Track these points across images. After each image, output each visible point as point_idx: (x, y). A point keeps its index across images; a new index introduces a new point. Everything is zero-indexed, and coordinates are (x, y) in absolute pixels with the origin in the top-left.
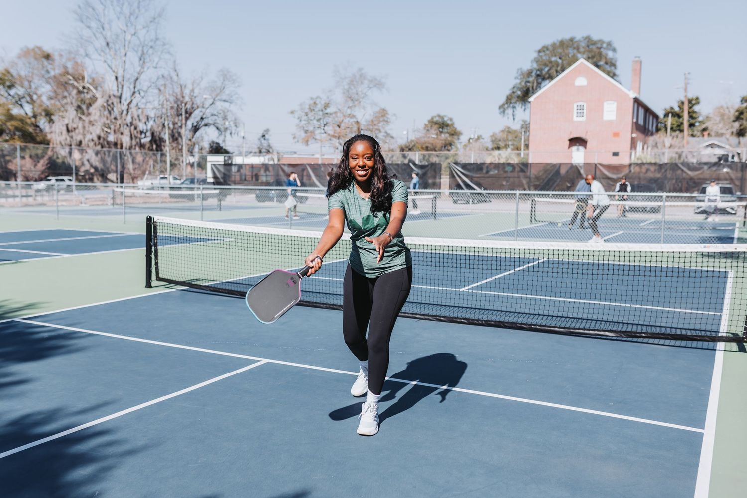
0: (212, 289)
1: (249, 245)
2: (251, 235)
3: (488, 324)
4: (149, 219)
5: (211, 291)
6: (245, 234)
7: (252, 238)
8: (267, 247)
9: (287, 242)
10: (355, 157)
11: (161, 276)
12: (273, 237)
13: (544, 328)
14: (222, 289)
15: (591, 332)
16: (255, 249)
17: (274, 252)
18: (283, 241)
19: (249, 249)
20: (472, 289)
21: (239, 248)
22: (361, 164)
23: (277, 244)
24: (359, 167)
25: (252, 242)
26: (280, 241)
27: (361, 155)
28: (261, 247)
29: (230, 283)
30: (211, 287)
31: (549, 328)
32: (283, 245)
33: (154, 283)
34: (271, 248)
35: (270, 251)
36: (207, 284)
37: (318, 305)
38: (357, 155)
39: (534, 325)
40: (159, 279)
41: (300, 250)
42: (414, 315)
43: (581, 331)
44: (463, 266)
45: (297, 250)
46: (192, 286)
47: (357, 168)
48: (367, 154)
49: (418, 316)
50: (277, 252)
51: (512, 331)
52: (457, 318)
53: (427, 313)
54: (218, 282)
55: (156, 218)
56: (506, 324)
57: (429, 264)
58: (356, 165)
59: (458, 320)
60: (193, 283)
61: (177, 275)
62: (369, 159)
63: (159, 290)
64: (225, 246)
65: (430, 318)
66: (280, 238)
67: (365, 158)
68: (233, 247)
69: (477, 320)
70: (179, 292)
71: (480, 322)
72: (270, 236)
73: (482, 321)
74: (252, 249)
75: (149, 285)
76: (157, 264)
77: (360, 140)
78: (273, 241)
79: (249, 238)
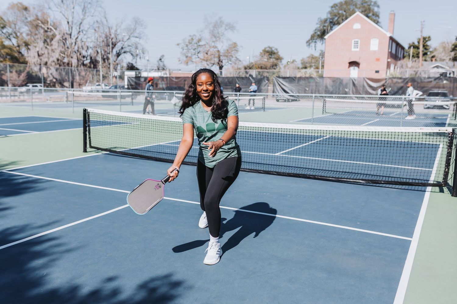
0: (123, 153)
1: (145, 127)
2: (147, 120)
3: (289, 175)
4: (85, 111)
5: (122, 154)
6: (143, 120)
7: (147, 122)
8: (156, 128)
9: (168, 125)
10: (201, 84)
11: (92, 145)
12: (160, 122)
13: (323, 178)
14: (129, 153)
15: (351, 180)
16: (149, 129)
17: (160, 131)
18: (166, 124)
19: (145, 129)
20: (283, 154)
21: (140, 128)
22: (205, 89)
23: (162, 126)
25: (147, 124)
26: (164, 124)
28: (153, 128)
29: (134, 149)
30: (122, 152)
31: (326, 178)
32: (166, 127)
33: (89, 149)
34: (158, 128)
35: (158, 130)
36: (120, 150)
37: (187, 163)
39: (317, 176)
40: (91, 147)
41: (176, 130)
43: (345, 180)
44: (274, 140)
45: (174, 130)
46: (111, 151)
47: (203, 92)
48: (209, 82)
49: (249, 170)
50: (162, 131)
51: (303, 179)
52: (271, 171)
53: (253, 168)
54: (128, 149)
55: (89, 110)
56: (300, 175)
57: (254, 139)
58: (202, 89)
59: (272, 173)
60: (112, 150)
61: (102, 145)
63: (92, 153)
64: (131, 127)
65: (255, 171)
66: (164, 122)
67: (208, 85)
68: (136, 128)
69: (283, 173)
70: (104, 155)
71: (284, 174)
72: (158, 121)
73: (286, 173)
74: (147, 129)
75: (85, 151)
76: (90, 138)
78: (160, 124)
79: (145, 122)
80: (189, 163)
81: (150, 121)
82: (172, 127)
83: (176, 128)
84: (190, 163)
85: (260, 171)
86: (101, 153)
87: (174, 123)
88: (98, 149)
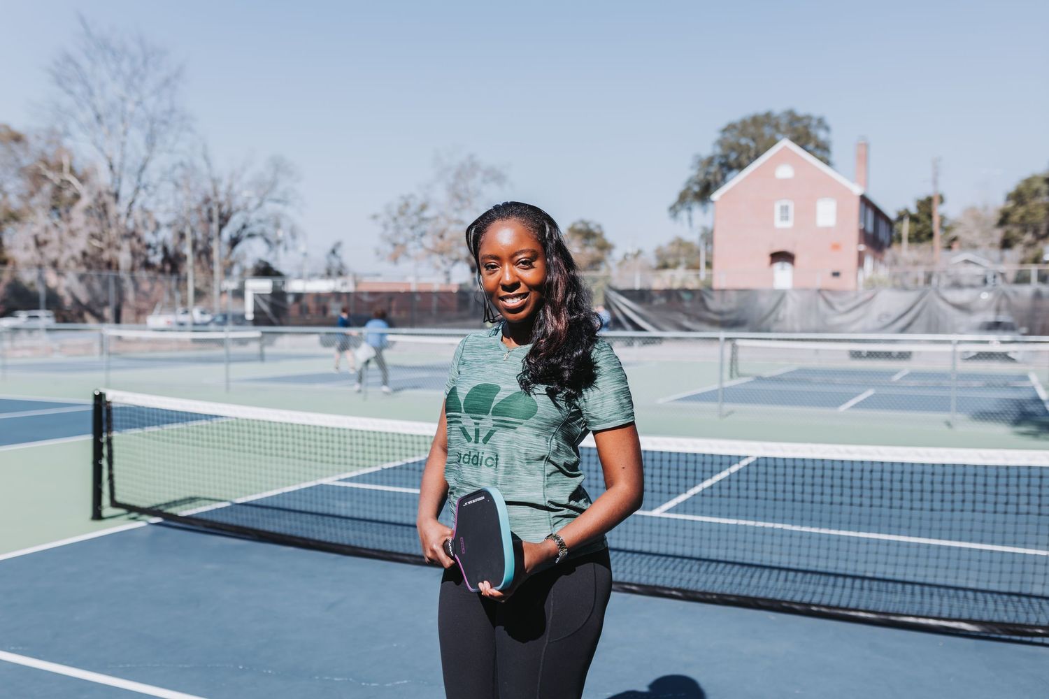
1: (274, 445)
2: (278, 426)
4: (98, 398)
5: (206, 526)
6: (267, 425)
7: (279, 432)
8: (307, 449)
9: (342, 440)
10: (493, 262)
11: (118, 498)
12: (318, 430)
13: (836, 611)
16: (285, 453)
17: (319, 458)
18: (336, 439)
19: (274, 452)
21: (257, 450)
22: (508, 279)
24: (504, 288)
25: (279, 439)
26: (330, 438)
28: (297, 448)
29: (246, 504)
30: (206, 521)
31: (846, 612)
32: (336, 446)
33: (107, 510)
34: (313, 450)
37: (400, 557)
39: (815, 606)
40: (115, 503)
41: (367, 456)
45: (361, 455)
48: (523, 251)
54: (227, 504)
55: (111, 395)
56: (760, 602)
58: (498, 283)
62: (528, 264)
63: (117, 523)
64: (231, 446)
66: (330, 432)
67: (516, 264)
68: (246, 448)
70: (152, 529)
72: (313, 430)
74: (280, 452)
75: (97, 514)
76: (111, 477)
77: (502, 217)
78: (318, 437)
79: (274, 432)
80: (407, 558)
81: (289, 427)
82: (355, 448)
83: (366, 448)
84: (410, 555)
86: (142, 523)
87: (360, 434)
88: (130, 508)
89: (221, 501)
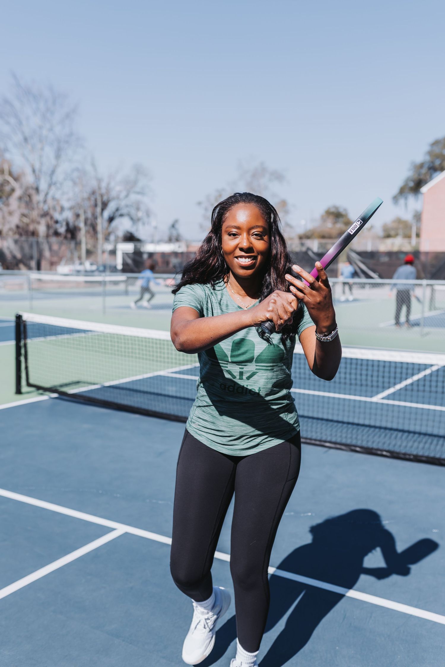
3: (417, 459)
5: (85, 400)
10: (234, 231)
20: (386, 397)
22: (245, 244)
24: (242, 249)
27: (245, 227)
30: (85, 396)
38: (238, 228)
41: (186, 358)
42: (323, 443)
47: (238, 253)
48: (258, 227)
49: (328, 444)
52: (378, 450)
53: (339, 440)
54: (97, 387)
58: (237, 246)
59: (379, 452)
62: (260, 236)
65: (343, 447)
67: (253, 235)
69: (405, 454)
70: (52, 401)
73: (410, 455)
77: (244, 201)
85: (353, 448)
88: (38, 388)
89: (94, 384)
